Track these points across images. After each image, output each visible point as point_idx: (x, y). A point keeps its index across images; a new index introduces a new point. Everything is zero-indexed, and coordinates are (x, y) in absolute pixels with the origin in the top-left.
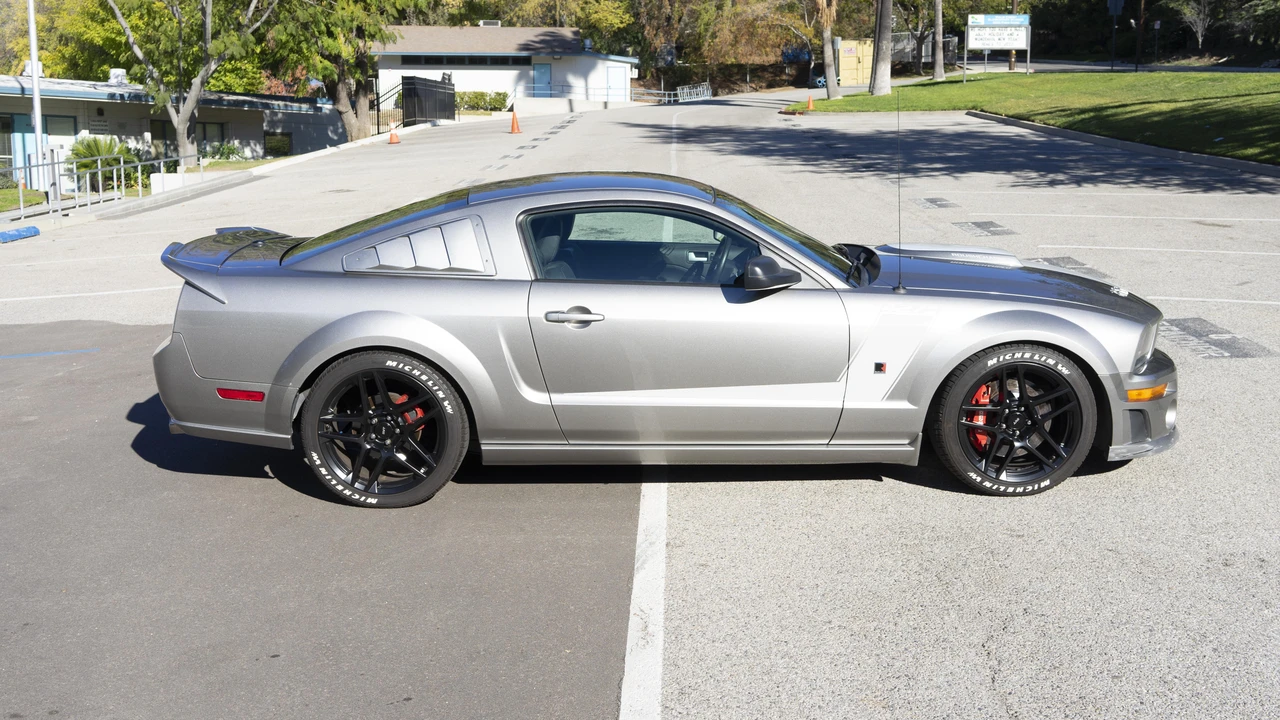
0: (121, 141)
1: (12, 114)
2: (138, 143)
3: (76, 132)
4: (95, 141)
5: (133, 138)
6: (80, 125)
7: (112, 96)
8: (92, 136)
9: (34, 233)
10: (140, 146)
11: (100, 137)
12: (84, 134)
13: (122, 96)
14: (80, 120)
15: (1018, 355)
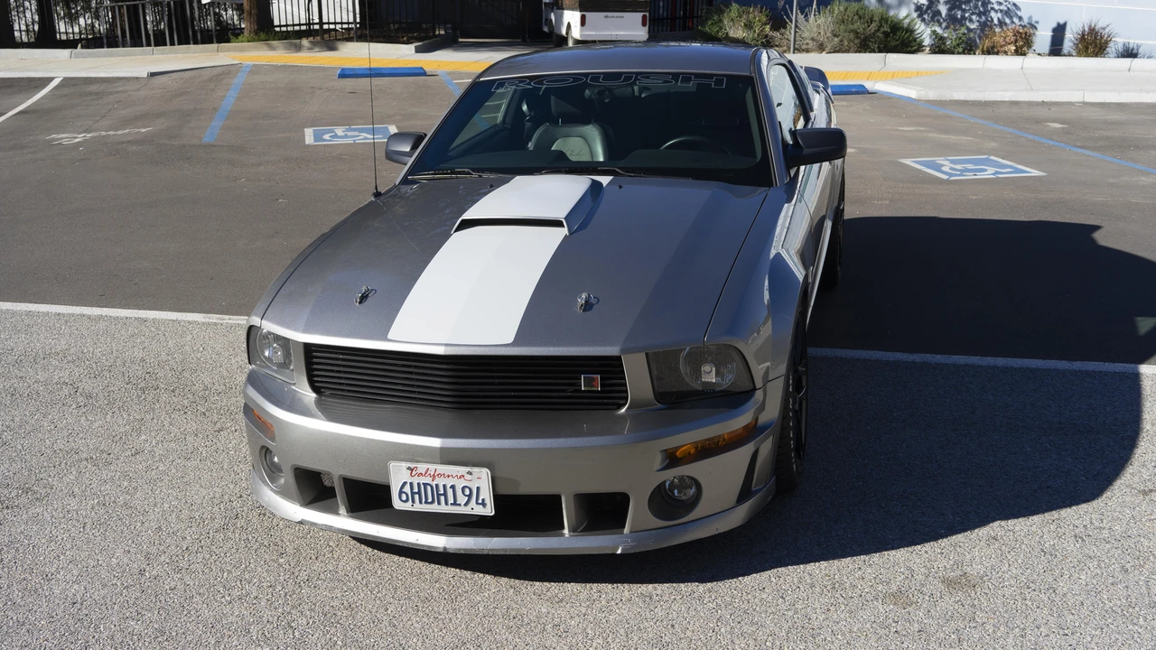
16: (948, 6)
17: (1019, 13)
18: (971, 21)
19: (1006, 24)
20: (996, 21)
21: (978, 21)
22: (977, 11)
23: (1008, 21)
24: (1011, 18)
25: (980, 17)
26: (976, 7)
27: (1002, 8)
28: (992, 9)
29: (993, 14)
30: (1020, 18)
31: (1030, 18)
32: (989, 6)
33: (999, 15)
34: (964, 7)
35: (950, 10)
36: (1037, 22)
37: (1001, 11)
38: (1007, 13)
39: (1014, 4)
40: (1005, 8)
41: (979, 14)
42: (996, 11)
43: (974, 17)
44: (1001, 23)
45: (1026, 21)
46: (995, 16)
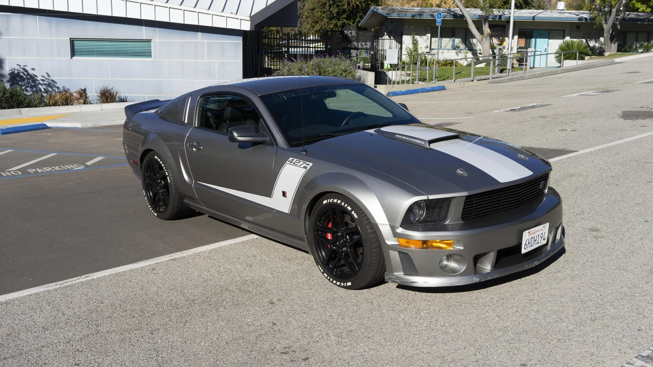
0: (587, 41)
1: (532, 30)
2: (596, 42)
3: (564, 38)
4: (572, 42)
5: (594, 40)
6: (566, 34)
7: (580, 19)
8: (571, 39)
9: (443, 88)
10: (597, 45)
11: (575, 40)
12: (568, 39)
13: (586, 19)
14: (566, 32)
15: (335, 201)
16: (9, 84)
17: (57, 85)
18: (27, 91)
19: (49, 91)
20: (43, 90)
21: (32, 91)
22: (30, 85)
23: (50, 89)
24: (52, 88)
25: (32, 88)
26: (29, 83)
27: (45, 83)
28: (39, 83)
29: (40, 86)
30: (58, 88)
31: (64, 87)
32: (37, 82)
33: (45, 87)
34: (20, 83)
35: (11, 85)
36: (68, 89)
37: (45, 84)
38: (49, 85)
39: (52, 80)
40: (47, 83)
41: (32, 87)
42: (42, 85)
43: (28, 89)
44: (46, 91)
45: (62, 89)
46: (42, 88)
